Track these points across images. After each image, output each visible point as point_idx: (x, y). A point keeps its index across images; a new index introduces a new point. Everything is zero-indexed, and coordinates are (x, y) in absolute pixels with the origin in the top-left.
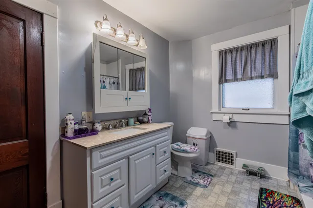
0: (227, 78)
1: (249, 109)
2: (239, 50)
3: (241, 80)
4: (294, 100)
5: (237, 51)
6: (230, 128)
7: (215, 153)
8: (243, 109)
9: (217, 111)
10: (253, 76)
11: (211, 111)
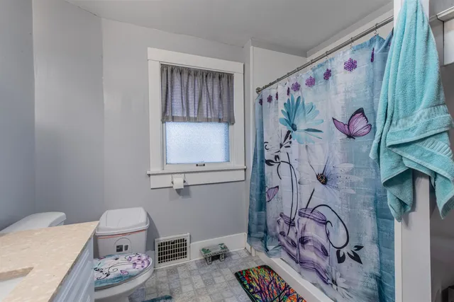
0: (175, 115)
1: (204, 165)
2: (192, 73)
3: (195, 120)
4: (385, 152)
5: (189, 74)
6: (181, 197)
7: (157, 248)
8: (197, 165)
9: (159, 170)
10: (209, 117)
11: (148, 172)
